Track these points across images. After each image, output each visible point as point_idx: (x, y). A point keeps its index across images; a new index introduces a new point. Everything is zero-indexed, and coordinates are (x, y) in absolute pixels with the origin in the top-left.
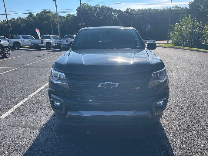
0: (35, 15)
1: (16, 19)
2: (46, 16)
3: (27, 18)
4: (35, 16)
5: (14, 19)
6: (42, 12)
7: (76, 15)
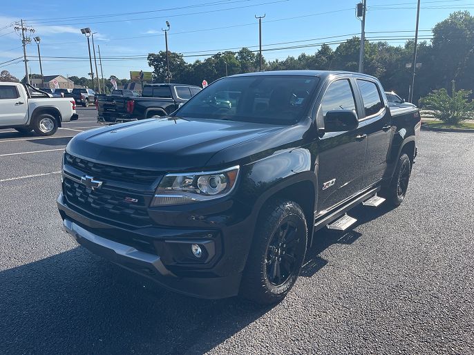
0: (334, 48)
1: (296, 58)
2: (355, 49)
3: (317, 57)
4: (334, 50)
5: (292, 59)
6: (350, 42)
7: (429, 43)
